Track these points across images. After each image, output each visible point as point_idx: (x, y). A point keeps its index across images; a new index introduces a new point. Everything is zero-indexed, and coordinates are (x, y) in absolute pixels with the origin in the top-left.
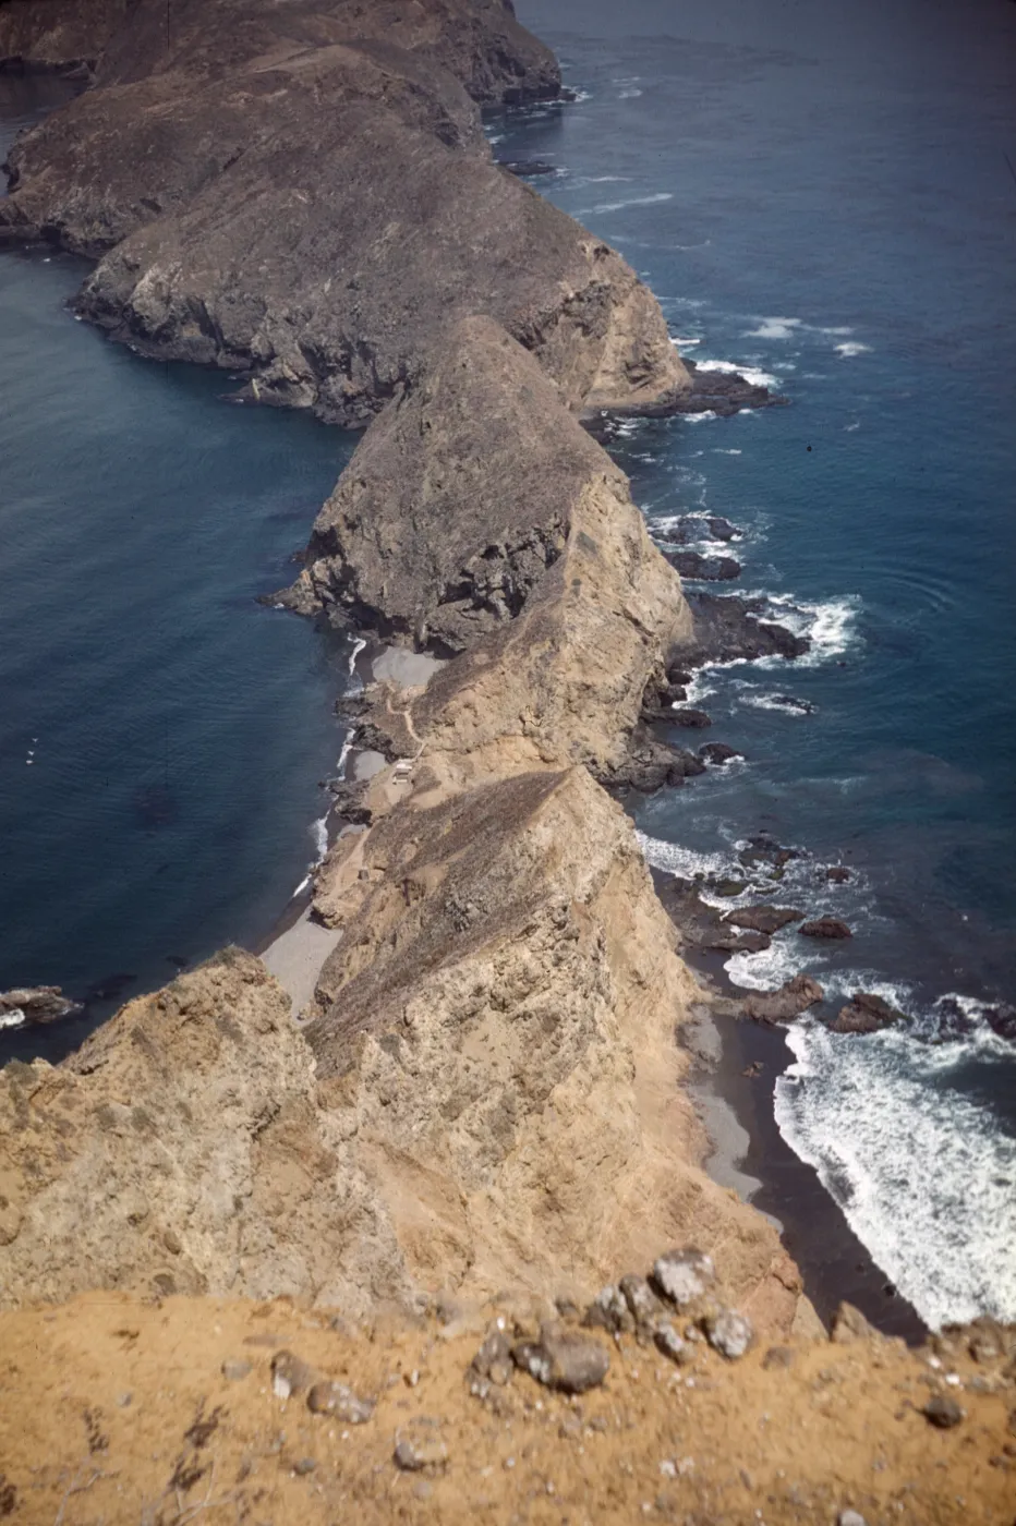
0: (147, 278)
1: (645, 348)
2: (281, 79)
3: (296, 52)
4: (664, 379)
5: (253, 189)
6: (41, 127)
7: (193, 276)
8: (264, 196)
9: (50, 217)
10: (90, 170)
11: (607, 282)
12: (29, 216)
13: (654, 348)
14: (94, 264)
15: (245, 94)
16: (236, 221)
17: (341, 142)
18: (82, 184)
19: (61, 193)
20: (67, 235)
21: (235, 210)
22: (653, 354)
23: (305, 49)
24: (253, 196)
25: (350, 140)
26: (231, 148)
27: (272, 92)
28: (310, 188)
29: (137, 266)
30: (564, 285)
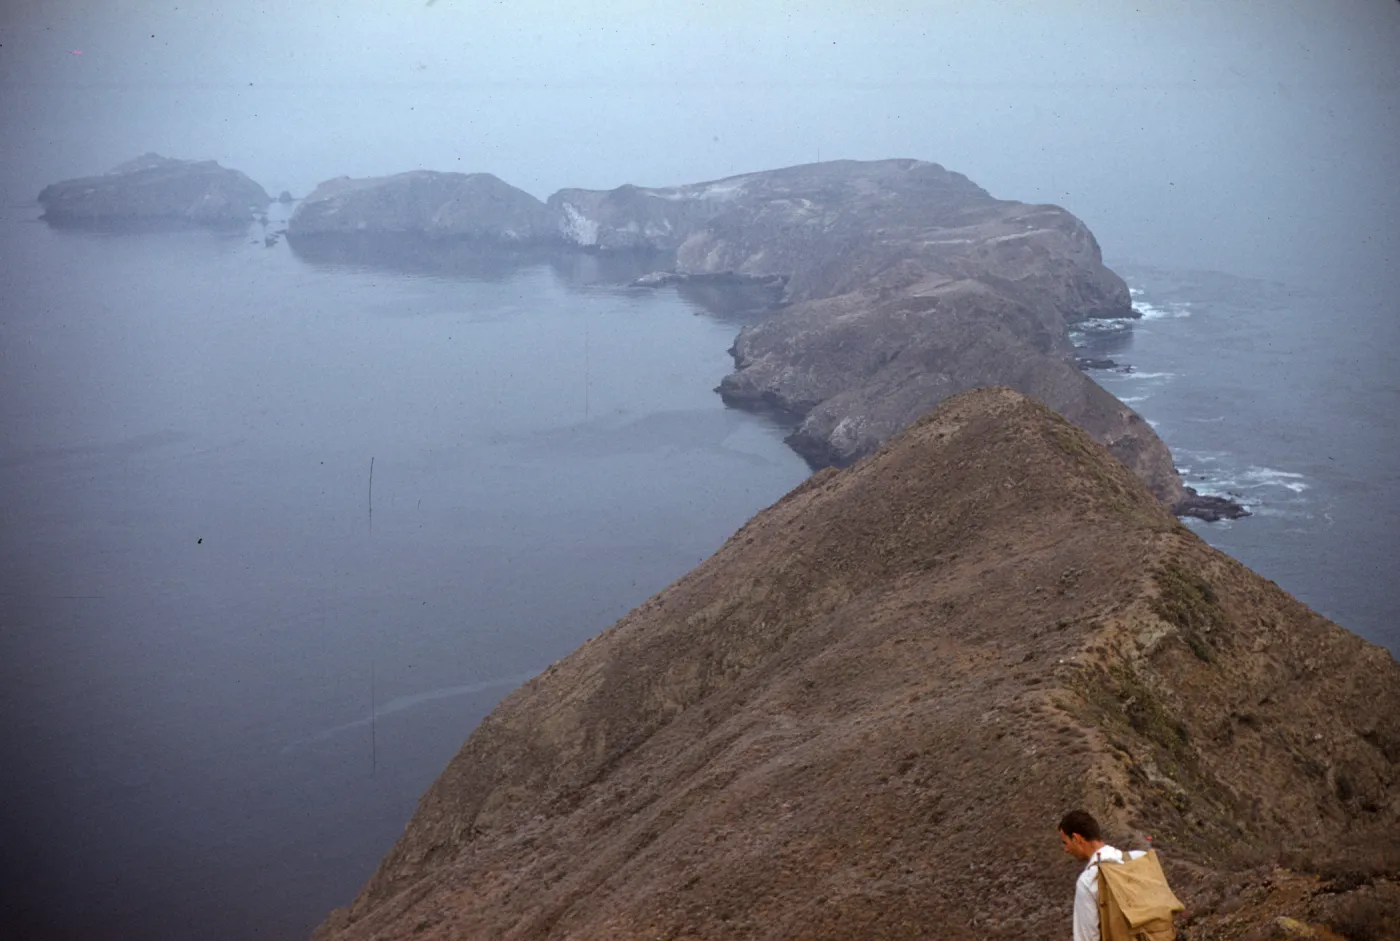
0: (841, 425)
1: (1160, 478)
2: (932, 302)
3: (941, 282)
4: (1172, 497)
5: (912, 372)
6: (761, 325)
7: (872, 424)
8: (919, 377)
9: (769, 385)
10: (798, 357)
11: (1136, 436)
12: (755, 384)
13: (1165, 478)
14: (802, 418)
15: (907, 311)
16: (901, 392)
17: (971, 345)
18: (793, 364)
19: (778, 370)
20: (782, 398)
21: (900, 385)
22: (1165, 481)
23: (947, 281)
24: (913, 377)
25: (977, 344)
26: (895, 345)
27: (924, 310)
28: (951, 373)
29: (835, 418)
30: (1108, 436)
